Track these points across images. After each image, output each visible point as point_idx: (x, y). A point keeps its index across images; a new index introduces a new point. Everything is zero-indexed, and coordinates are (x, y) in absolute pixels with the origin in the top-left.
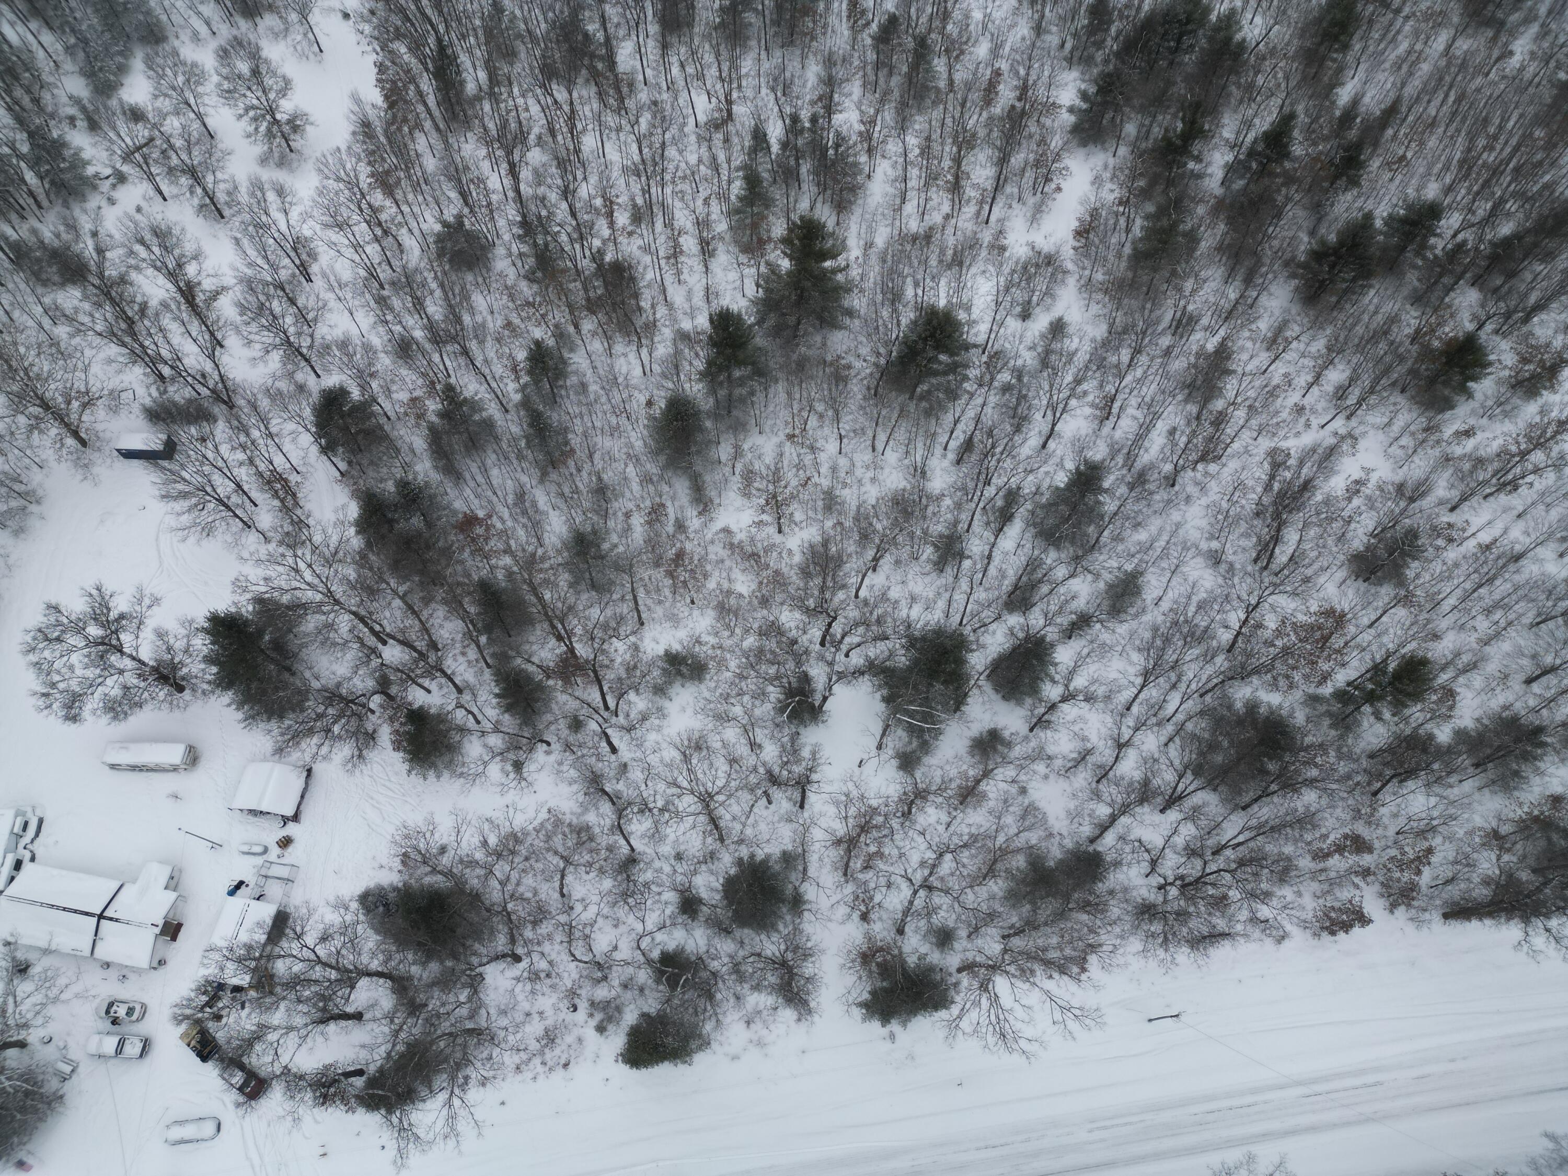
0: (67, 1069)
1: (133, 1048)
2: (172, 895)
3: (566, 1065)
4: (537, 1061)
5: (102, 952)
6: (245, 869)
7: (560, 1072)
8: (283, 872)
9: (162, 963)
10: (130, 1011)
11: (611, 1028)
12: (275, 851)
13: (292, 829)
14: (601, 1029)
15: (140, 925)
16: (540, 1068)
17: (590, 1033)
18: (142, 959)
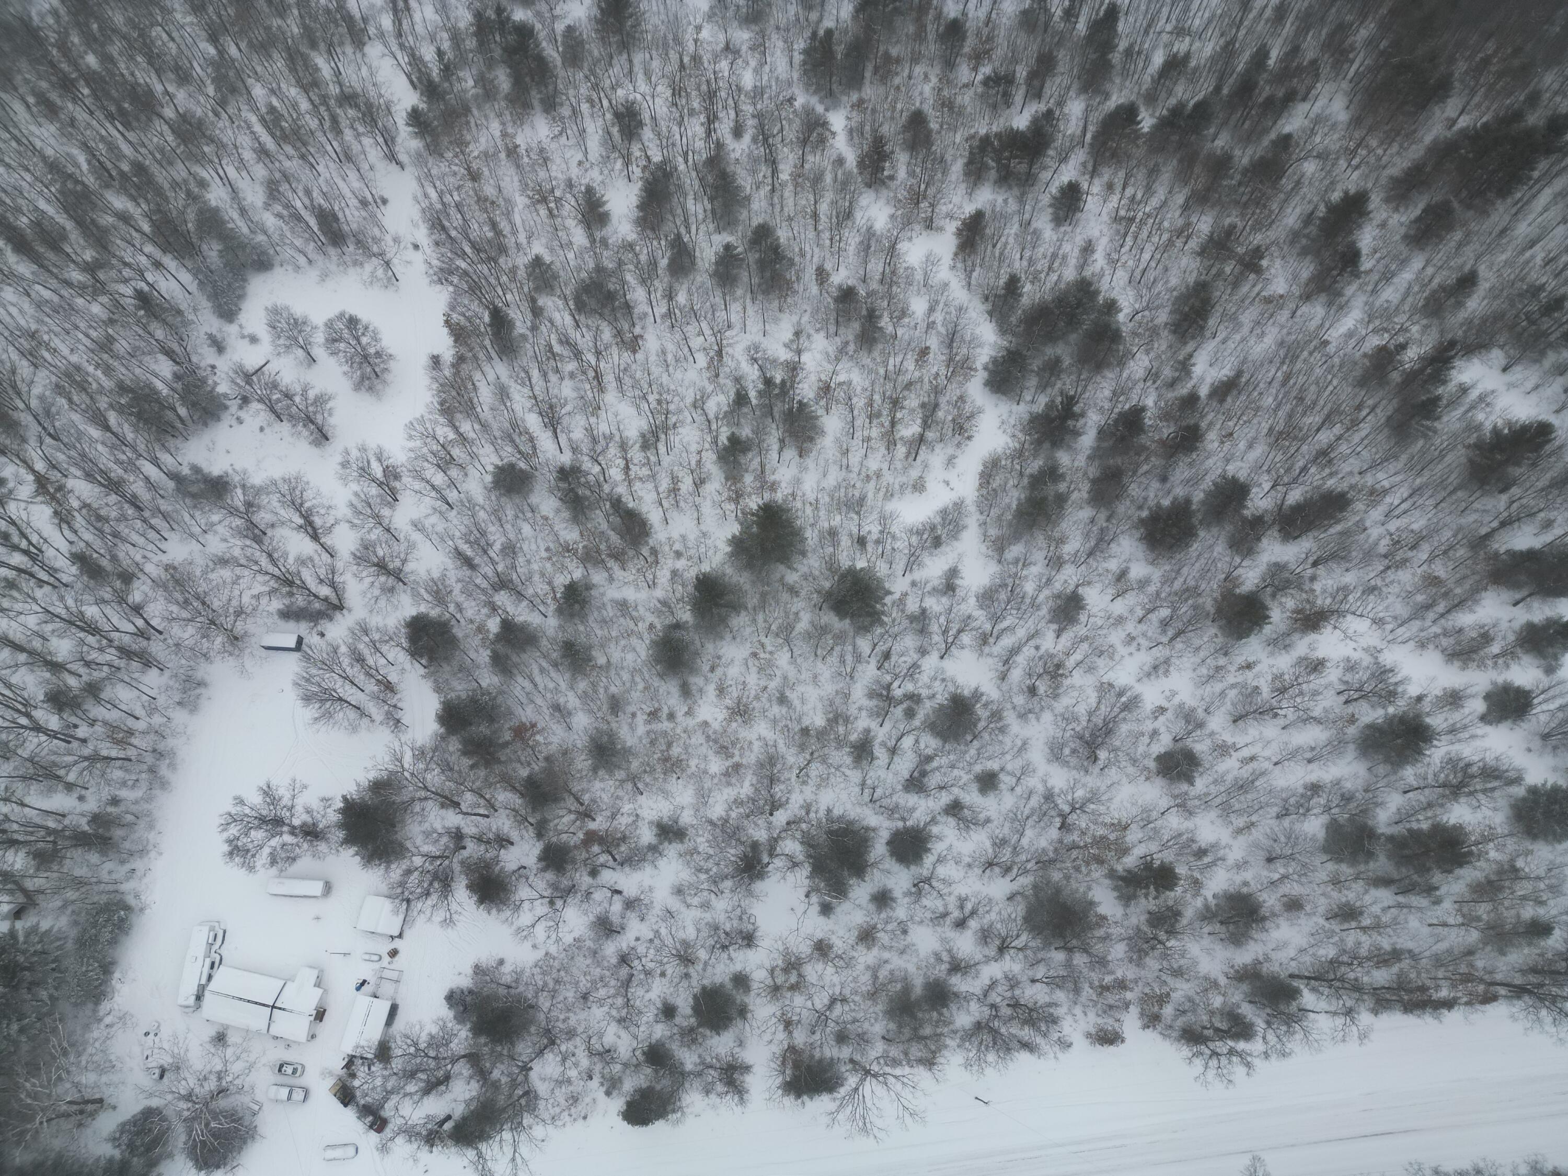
0: (256, 1108)
1: (298, 1095)
2: (319, 991)
3: (585, 1118)
4: (566, 1113)
5: (274, 1030)
6: (367, 971)
7: (581, 1121)
8: (394, 975)
9: (313, 1037)
10: (295, 1071)
11: (615, 1093)
12: (387, 959)
13: (397, 944)
14: (608, 1093)
15: (300, 1013)
16: (567, 1118)
17: (600, 1094)
18: (302, 1036)
